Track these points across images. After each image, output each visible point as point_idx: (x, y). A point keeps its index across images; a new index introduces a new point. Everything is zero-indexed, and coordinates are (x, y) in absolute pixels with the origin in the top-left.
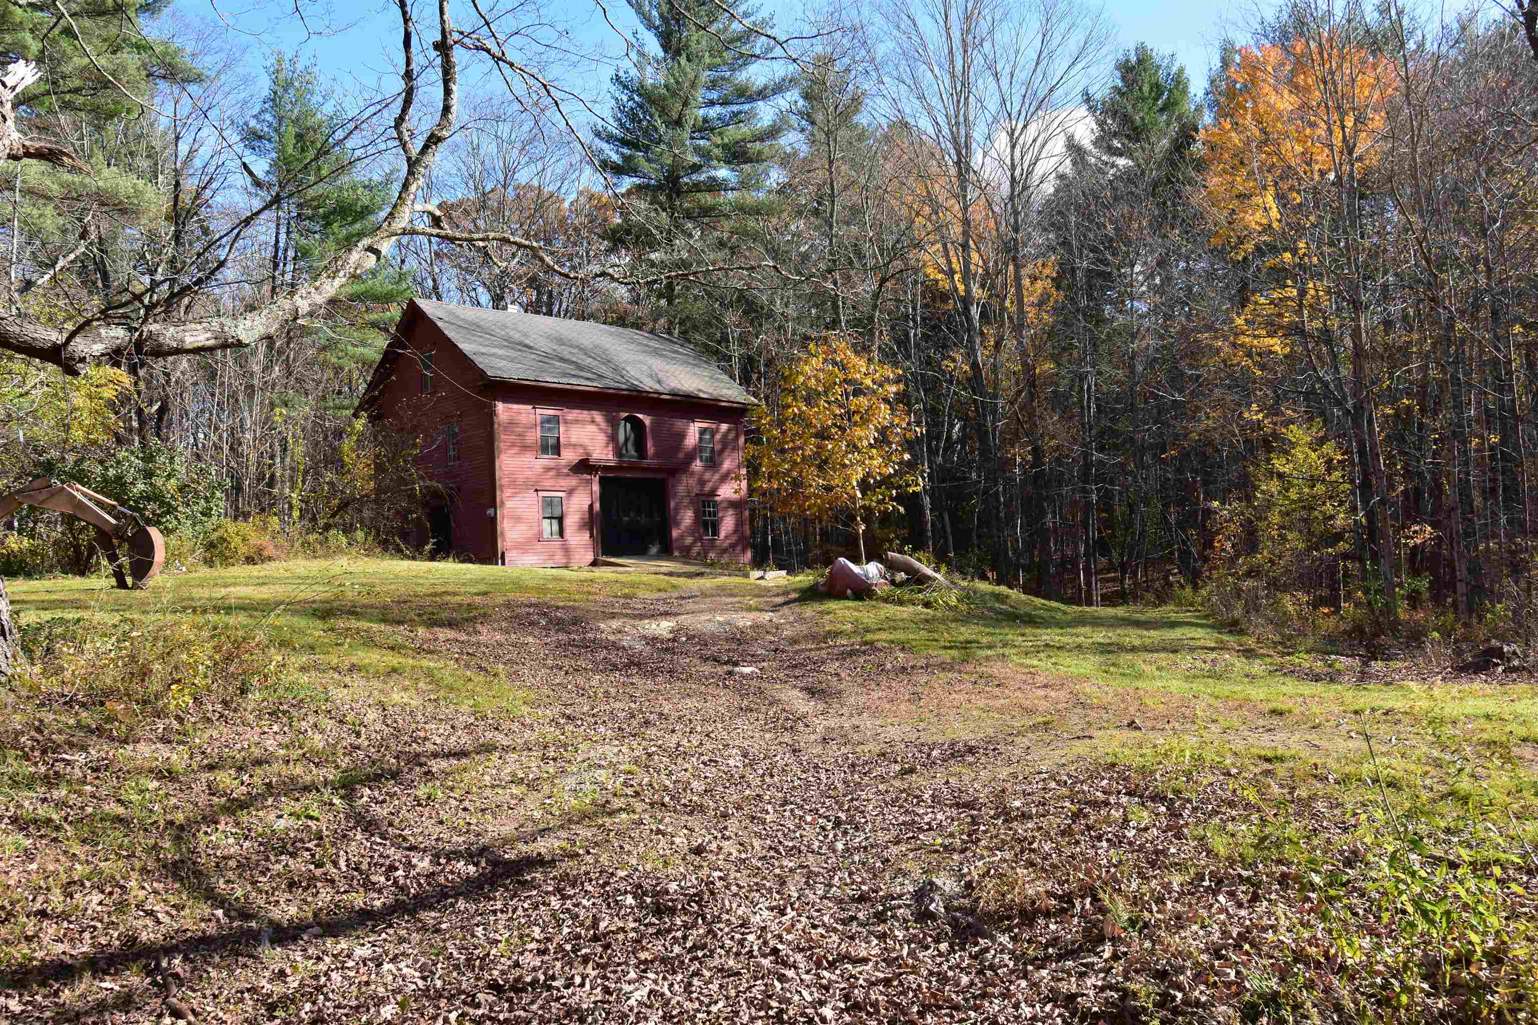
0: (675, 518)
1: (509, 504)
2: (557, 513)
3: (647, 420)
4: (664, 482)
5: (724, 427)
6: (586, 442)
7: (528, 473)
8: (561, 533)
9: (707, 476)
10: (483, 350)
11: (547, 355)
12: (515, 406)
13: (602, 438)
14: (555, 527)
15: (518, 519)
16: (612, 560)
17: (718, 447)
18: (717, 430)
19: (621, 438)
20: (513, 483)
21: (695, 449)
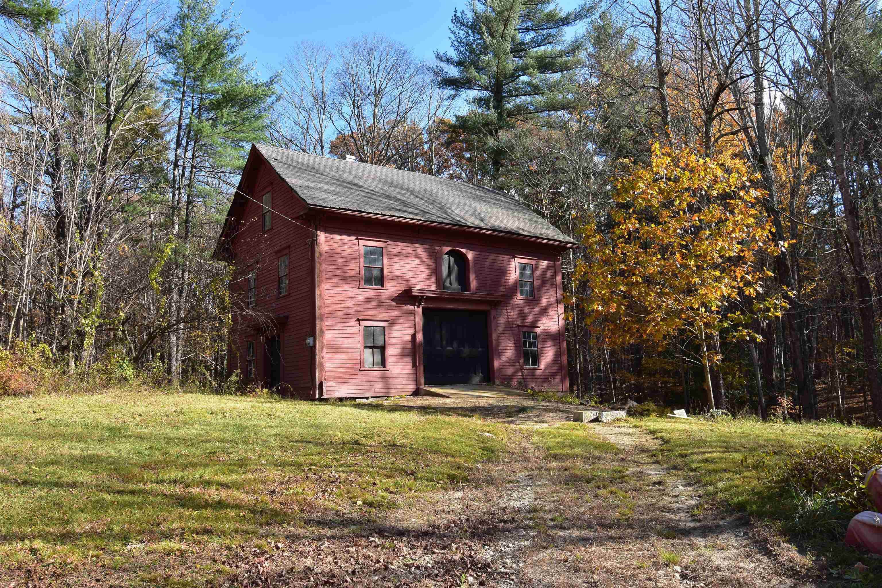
0: (497, 350)
1: (328, 334)
2: (380, 343)
3: (470, 255)
4: (486, 314)
5: (544, 264)
6: (408, 274)
7: (350, 304)
8: (383, 363)
9: (527, 310)
10: (310, 184)
11: (373, 193)
12: (338, 237)
13: (424, 272)
14: (378, 358)
15: (336, 349)
16: (434, 390)
17: (537, 283)
18: (537, 267)
19: (445, 271)
20: (332, 314)
21: (516, 283)
